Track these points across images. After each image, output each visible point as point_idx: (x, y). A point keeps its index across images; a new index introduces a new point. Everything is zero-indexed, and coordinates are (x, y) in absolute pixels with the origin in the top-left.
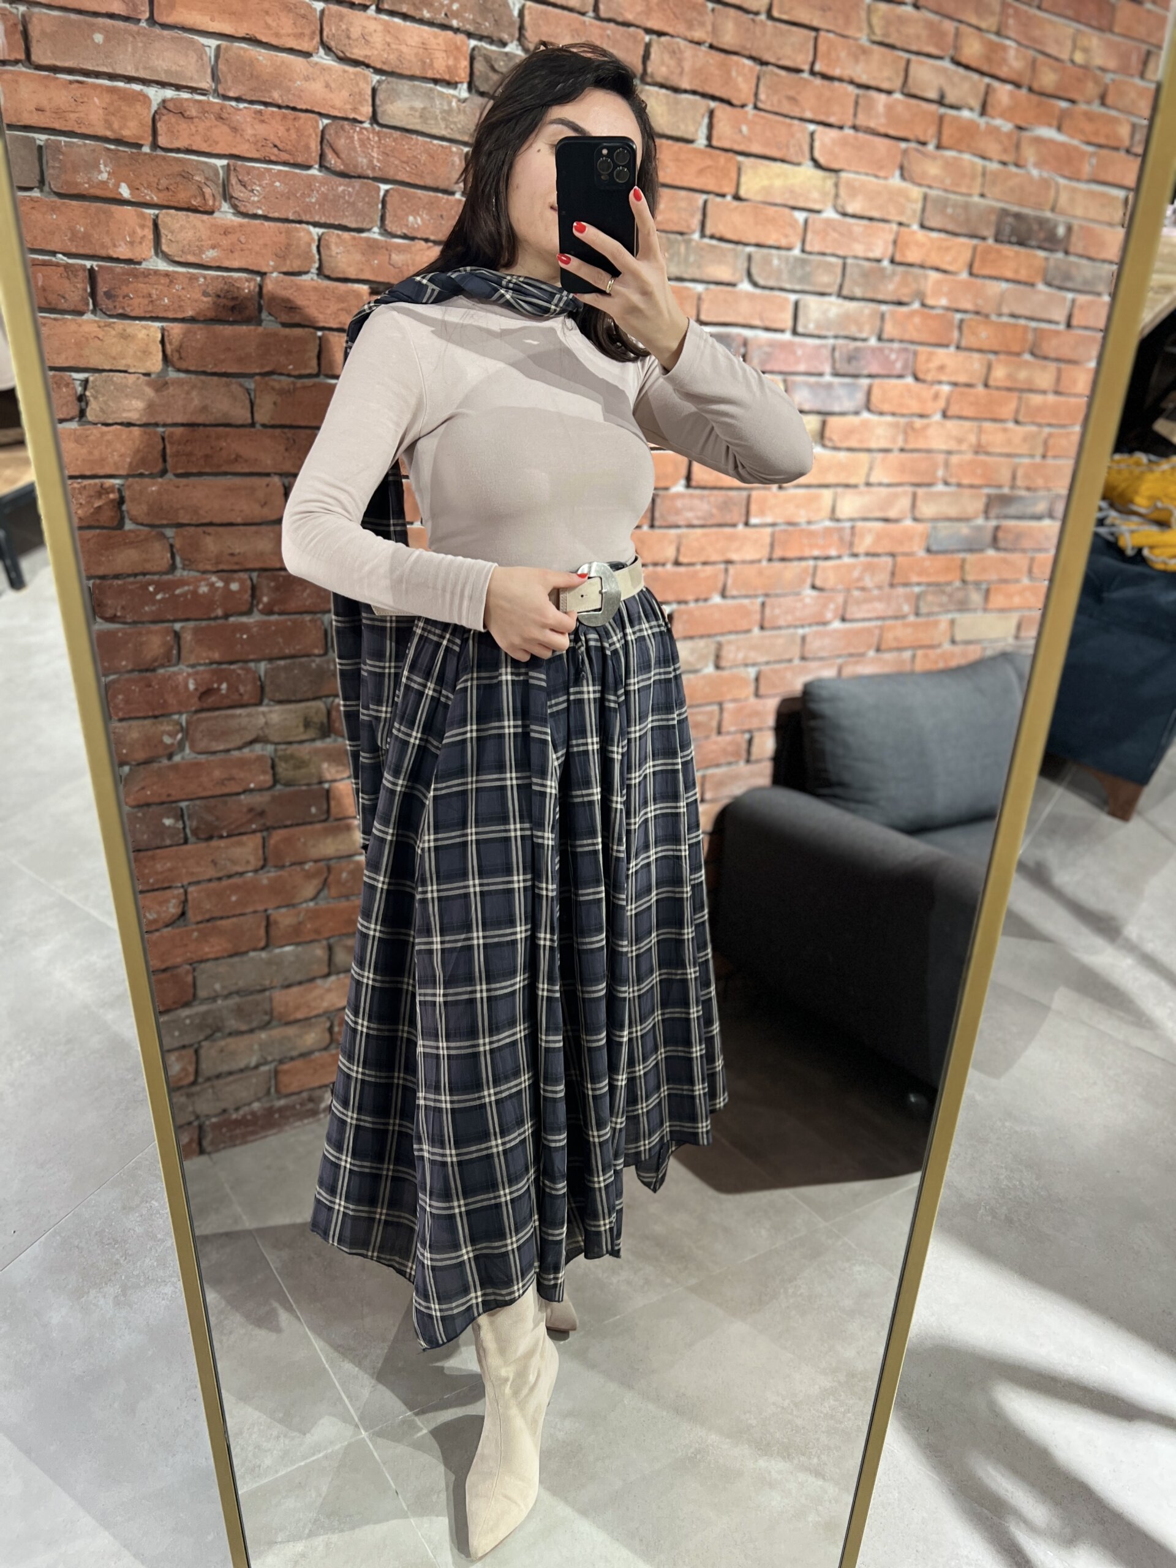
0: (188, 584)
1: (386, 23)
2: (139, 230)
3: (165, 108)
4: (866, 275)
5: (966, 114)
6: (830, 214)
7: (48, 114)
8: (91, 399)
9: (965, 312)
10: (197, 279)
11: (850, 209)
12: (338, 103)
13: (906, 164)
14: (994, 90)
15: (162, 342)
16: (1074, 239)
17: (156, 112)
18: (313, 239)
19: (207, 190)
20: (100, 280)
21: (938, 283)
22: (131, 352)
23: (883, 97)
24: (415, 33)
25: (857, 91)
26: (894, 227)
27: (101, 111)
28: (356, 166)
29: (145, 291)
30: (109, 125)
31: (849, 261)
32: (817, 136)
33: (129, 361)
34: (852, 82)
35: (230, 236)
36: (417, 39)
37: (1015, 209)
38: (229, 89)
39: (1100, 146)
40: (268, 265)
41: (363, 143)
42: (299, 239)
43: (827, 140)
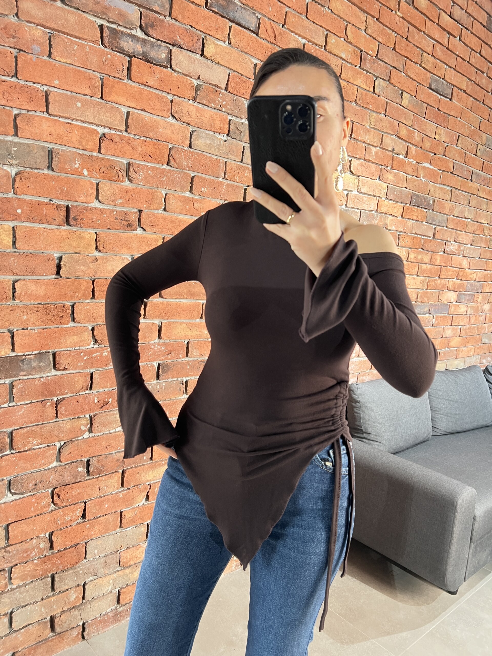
0: (99, 352)
1: (197, 108)
2: (90, 190)
3: (105, 137)
4: (368, 217)
5: (401, 157)
6: (355, 192)
7: (55, 137)
8: (63, 266)
9: (400, 232)
10: (113, 212)
11: (363, 191)
12: (176, 139)
13: (381, 174)
14: (410, 148)
15: (96, 240)
16: (435, 206)
17: (100, 138)
18: (163, 196)
19: (120, 173)
20: (71, 211)
21: (392, 220)
22: (82, 245)
23: (374, 149)
24: (208, 112)
25: (366, 145)
26: (378, 198)
27: (78, 137)
28: (182, 166)
29: (90, 217)
30: (80, 142)
31: (362, 211)
32: (352, 162)
33: (81, 249)
34: (364, 142)
35: (128, 193)
36: (209, 115)
37: (417, 193)
38: (132, 131)
39: (443, 171)
40: (143, 207)
41: (185, 157)
42: (157, 196)
43: (356, 164)
